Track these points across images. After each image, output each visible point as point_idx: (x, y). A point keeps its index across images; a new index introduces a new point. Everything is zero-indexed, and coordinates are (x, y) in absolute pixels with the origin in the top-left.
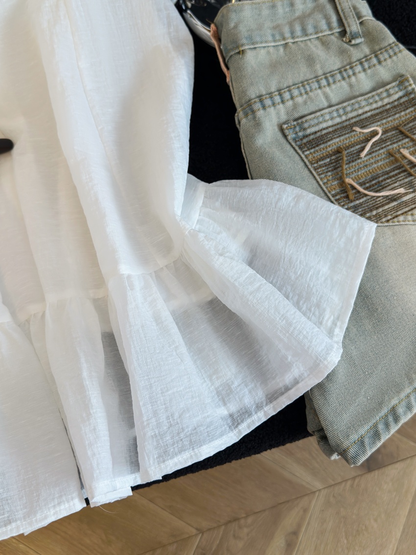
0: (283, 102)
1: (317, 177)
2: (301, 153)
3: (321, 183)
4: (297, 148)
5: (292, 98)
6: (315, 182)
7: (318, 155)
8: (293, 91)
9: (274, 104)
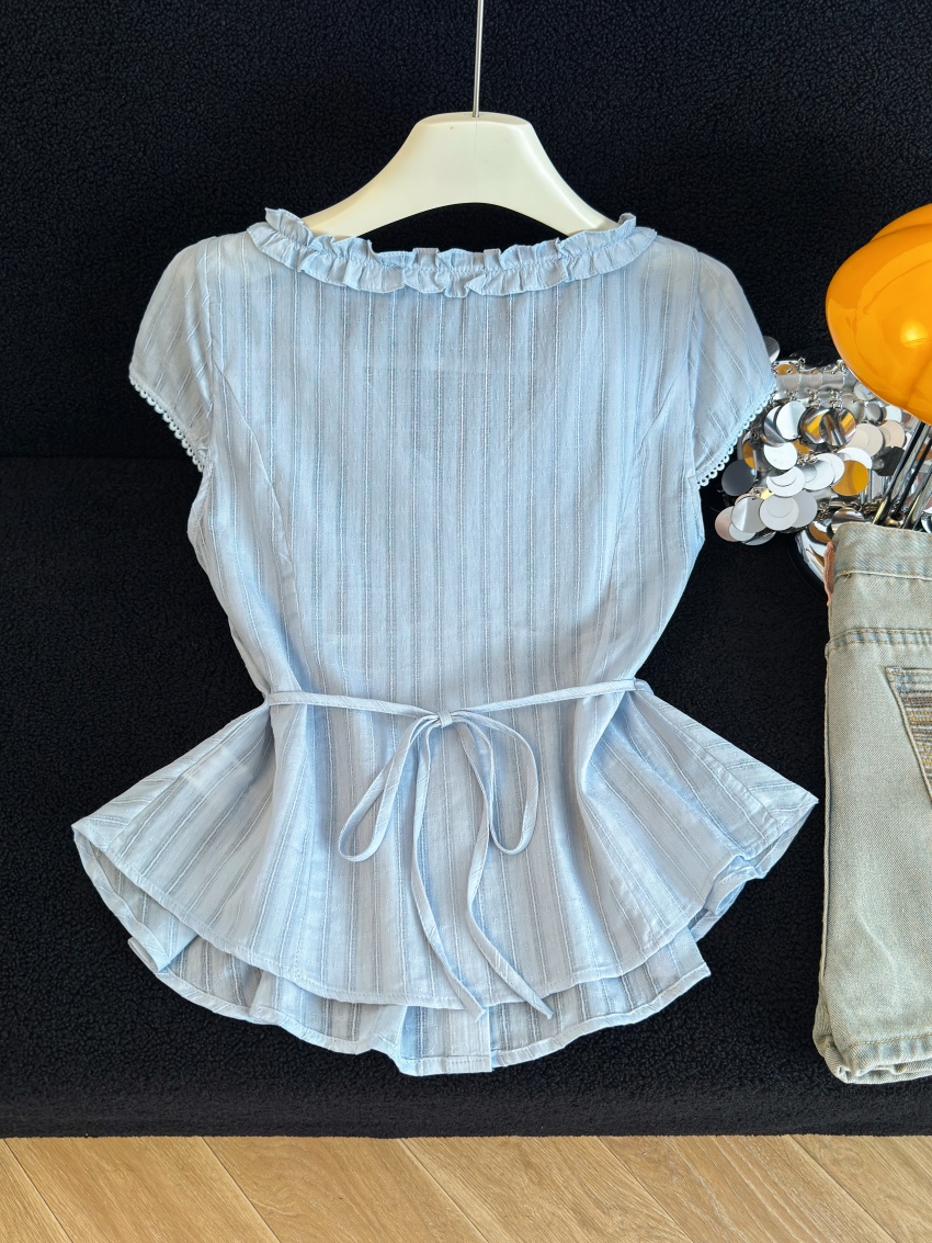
0: (892, 643)
1: (914, 742)
2: (902, 707)
3: (917, 750)
4: (899, 700)
5: (905, 643)
6: (909, 746)
7: (921, 717)
8: (908, 635)
9: (878, 641)
